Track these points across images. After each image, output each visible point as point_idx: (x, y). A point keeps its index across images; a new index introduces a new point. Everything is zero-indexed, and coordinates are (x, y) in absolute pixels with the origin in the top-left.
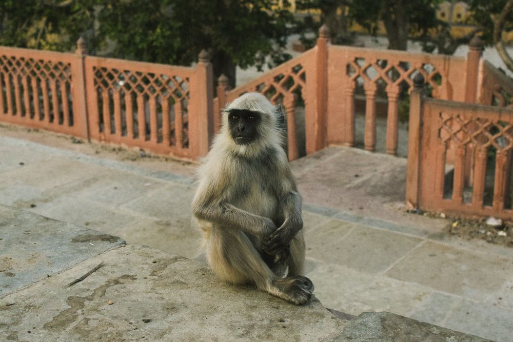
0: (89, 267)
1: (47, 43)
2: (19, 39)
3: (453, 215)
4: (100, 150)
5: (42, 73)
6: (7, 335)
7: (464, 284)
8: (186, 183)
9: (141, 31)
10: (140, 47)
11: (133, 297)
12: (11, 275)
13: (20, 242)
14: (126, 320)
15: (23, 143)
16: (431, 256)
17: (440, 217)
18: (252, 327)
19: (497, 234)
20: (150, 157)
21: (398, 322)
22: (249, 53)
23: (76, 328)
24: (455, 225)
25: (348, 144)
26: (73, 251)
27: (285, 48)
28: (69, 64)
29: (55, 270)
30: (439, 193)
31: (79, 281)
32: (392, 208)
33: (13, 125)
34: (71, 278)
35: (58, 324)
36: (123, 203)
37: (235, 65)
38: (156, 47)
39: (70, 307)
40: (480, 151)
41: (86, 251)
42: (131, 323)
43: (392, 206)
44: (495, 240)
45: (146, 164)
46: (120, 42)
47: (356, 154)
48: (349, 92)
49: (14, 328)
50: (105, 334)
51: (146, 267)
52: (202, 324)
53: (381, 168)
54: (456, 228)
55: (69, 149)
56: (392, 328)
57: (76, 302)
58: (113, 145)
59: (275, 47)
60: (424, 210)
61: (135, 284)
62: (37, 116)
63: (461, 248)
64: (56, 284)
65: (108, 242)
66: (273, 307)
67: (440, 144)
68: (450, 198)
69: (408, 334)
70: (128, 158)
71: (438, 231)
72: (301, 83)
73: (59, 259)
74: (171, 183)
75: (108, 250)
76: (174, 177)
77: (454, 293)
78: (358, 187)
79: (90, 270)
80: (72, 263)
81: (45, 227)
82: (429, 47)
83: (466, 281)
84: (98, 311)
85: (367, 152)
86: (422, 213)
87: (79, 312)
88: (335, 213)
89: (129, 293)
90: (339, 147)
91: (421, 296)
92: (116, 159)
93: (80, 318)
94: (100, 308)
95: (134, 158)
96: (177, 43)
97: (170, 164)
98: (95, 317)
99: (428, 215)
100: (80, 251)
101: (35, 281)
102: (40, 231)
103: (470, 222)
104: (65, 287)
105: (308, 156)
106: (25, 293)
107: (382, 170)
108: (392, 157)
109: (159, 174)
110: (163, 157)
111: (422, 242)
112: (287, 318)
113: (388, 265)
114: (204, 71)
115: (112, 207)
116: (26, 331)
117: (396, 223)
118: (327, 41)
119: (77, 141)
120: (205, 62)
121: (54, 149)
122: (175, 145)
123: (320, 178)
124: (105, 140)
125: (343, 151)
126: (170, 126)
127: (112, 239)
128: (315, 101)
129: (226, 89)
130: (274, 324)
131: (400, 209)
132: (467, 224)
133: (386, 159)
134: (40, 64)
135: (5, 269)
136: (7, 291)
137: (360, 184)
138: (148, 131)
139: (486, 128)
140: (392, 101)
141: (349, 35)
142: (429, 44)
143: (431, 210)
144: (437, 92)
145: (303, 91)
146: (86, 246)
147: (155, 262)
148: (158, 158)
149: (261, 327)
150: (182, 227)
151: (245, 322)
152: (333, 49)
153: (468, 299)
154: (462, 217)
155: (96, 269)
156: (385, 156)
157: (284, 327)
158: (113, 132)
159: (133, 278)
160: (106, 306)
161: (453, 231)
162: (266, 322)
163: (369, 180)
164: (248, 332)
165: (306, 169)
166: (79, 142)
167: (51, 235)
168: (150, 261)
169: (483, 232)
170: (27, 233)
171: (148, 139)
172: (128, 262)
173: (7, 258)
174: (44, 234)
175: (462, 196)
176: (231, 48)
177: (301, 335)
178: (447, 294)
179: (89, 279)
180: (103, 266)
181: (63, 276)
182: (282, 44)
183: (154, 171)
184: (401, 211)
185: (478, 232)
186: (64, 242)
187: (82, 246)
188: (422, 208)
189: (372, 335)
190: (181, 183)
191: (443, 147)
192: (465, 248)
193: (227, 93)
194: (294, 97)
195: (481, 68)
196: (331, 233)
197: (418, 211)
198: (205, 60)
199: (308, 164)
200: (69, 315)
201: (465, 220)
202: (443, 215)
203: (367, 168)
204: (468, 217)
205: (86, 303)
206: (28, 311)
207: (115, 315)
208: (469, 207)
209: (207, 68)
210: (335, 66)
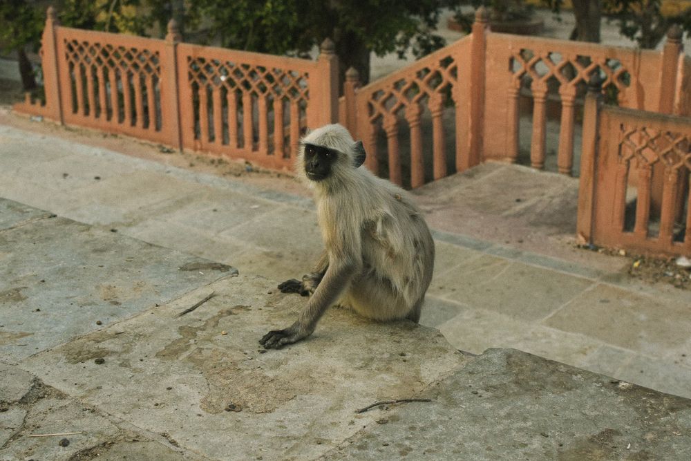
0: (199, 297)
1: (123, 17)
2: (86, 12)
3: (635, 253)
4: (194, 162)
5: (122, 63)
6: (119, 362)
7: (641, 337)
8: (303, 206)
9: (245, 5)
10: (244, 24)
11: (248, 328)
12: (117, 303)
13: (123, 270)
14: (240, 350)
15: (98, 151)
16: (602, 301)
17: (618, 255)
18: (372, 359)
19: (688, 277)
20: (258, 172)
21: (524, 359)
22: (387, 35)
23: (189, 357)
24: (636, 264)
25: (509, 160)
26: (181, 280)
27: (435, 29)
28: (157, 53)
29: (163, 299)
30: (618, 225)
31: (190, 310)
32: (559, 242)
33: (84, 129)
34: (181, 308)
35: (171, 352)
36: (224, 230)
37: (370, 50)
38: (265, 26)
39: (182, 336)
40: (670, 173)
41: (196, 280)
42: (246, 354)
43: (560, 239)
44: (685, 285)
45: (253, 180)
46: (217, 19)
47: (519, 172)
48: (512, 93)
49: (125, 356)
50: (219, 364)
51: (261, 298)
52: (320, 356)
53: (551, 192)
54: (637, 269)
55: (156, 160)
56: (517, 365)
57: (189, 332)
58: (211, 156)
59: (422, 26)
60: (599, 245)
61: (249, 316)
62: (115, 118)
63: (642, 293)
64: (165, 313)
65: (219, 271)
66: (395, 341)
67: (621, 163)
68: (632, 231)
69: (533, 370)
70: (230, 173)
71: (615, 271)
72: (452, 80)
73: (167, 288)
74: (285, 205)
75: (220, 279)
76: (288, 198)
77: (627, 347)
78: (519, 215)
79: (201, 300)
80: (181, 292)
81: (149, 254)
82: (630, 28)
83: (643, 333)
84: (211, 341)
85: (534, 171)
86: (596, 249)
87: (192, 341)
88: (487, 247)
89: (243, 324)
90: (498, 163)
91: (586, 349)
92: (216, 174)
93: (193, 348)
94: (213, 338)
95: (238, 173)
96: (293, 21)
97: (284, 181)
98: (207, 346)
99: (603, 252)
100: (189, 280)
101: (143, 310)
102: (144, 259)
103: (656, 262)
104: (176, 317)
105: (458, 173)
106: (133, 321)
107: (552, 194)
108: (564, 177)
109: (270, 193)
110: (275, 172)
111: (593, 285)
112: (409, 352)
113: (549, 311)
114: (328, 65)
115: (211, 234)
116: (138, 359)
117: (564, 261)
118: (485, 28)
119: (165, 150)
120: (329, 53)
121: (137, 160)
122: (289, 157)
123: (471, 202)
124: (201, 149)
125: (503, 169)
126: (283, 131)
127: (223, 268)
128: (469, 104)
129: (356, 86)
130: (394, 358)
131: (569, 243)
132: (651, 264)
133: (558, 180)
134: (120, 51)
135: (109, 297)
136: (115, 320)
137: (522, 212)
138: (255, 139)
139: (677, 145)
140: (567, 106)
141: (523, 9)
142: (630, 24)
143: (608, 246)
144: (624, 96)
145: (453, 90)
146: (195, 275)
147: (270, 293)
148: (268, 173)
149: (381, 360)
150: (297, 259)
151: (363, 354)
152: (492, 38)
153: (644, 355)
154: (646, 254)
155: (207, 299)
156: (556, 175)
157: (405, 361)
158: (212, 139)
159: (247, 309)
160: (220, 337)
161: (633, 273)
162: (386, 356)
163: (534, 206)
164: (366, 365)
165: (455, 191)
166: (169, 152)
167: (156, 262)
168: (265, 292)
169: (671, 274)
170: (130, 260)
171: (255, 149)
172: (241, 292)
173: (110, 286)
174: (148, 261)
175: (647, 229)
176: (363, 29)
177: (421, 368)
178: (619, 348)
179: (200, 310)
180: (215, 296)
181: (173, 306)
182: (432, 24)
183: (263, 190)
184: (570, 245)
185: (665, 275)
186: (171, 270)
187: (191, 276)
188: (596, 242)
189: (496, 371)
190: (297, 205)
191: (624, 167)
192: (646, 294)
193: (356, 90)
194: (443, 97)
195: (680, 66)
196: (482, 271)
197: (592, 246)
198: (330, 51)
199: (458, 184)
200: (182, 345)
201: (650, 258)
202: (622, 252)
203: (533, 191)
204: (653, 256)
205: (199, 333)
206: (138, 340)
207: (230, 345)
208: (654, 242)
209: (332, 61)
210: (496, 59)
